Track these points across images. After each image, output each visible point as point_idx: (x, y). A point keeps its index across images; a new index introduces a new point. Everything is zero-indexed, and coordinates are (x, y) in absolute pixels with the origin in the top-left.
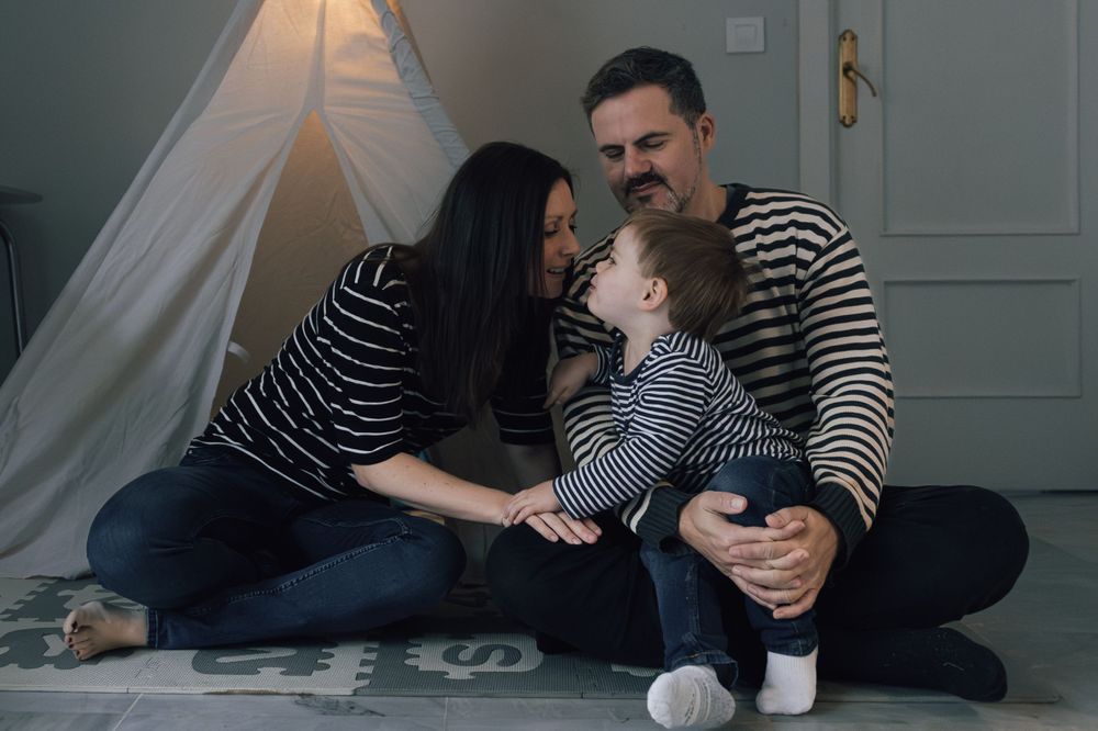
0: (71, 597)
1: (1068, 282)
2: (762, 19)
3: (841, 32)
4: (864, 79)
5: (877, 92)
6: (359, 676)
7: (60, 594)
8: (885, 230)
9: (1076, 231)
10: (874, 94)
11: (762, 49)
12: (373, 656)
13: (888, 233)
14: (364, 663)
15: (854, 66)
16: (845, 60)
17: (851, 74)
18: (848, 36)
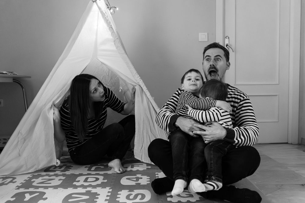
0: (35, 181)
1: (276, 95)
2: (207, 33)
3: (226, 37)
4: (231, 48)
5: (234, 50)
6: (107, 196)
7: (32, 180)
8: (235, 83)
9: (278, 84)
10: (233, 52)
11: (207, 40)
12: (111, 190)
13: (236, 84)
14: (109, 192)
15: (229, 45)
16: (227, 43)
17: (228, 47)
18: (227, 37)
